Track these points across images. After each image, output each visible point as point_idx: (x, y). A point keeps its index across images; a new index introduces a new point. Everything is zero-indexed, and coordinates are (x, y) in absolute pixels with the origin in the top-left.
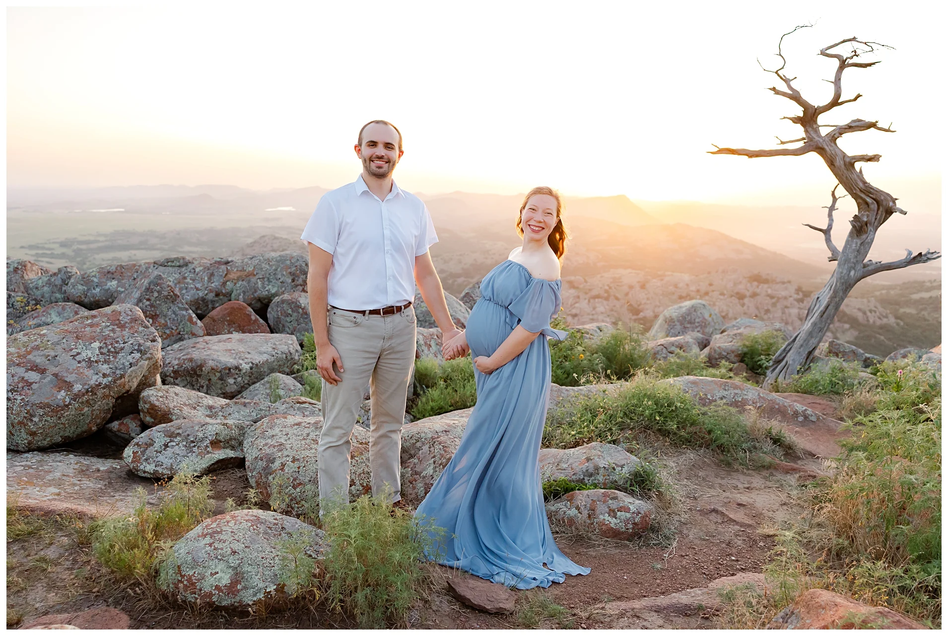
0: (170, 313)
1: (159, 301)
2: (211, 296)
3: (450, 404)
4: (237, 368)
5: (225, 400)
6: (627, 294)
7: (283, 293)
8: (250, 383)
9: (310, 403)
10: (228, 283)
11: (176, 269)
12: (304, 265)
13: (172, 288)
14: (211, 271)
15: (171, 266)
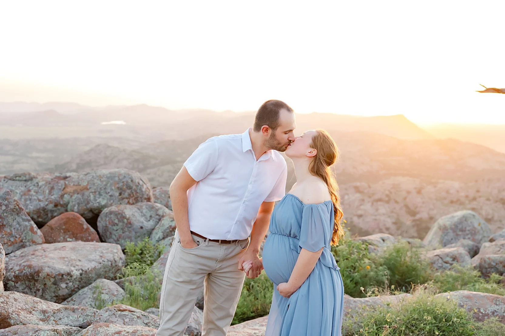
0: (15, 223)
1: (6, 213)
2: (51, 207)
3: (252, 310)
4: (69, 274)
5: (57, 304)
6: (405, 199)
7: (111, 205)
8: (80, 287)
9: (130, 311)
10: (65, 196)
11: (22, 183)
12: (130, 181)
13: (17, 202)
14: (51, 185)
15: (19, 180)
